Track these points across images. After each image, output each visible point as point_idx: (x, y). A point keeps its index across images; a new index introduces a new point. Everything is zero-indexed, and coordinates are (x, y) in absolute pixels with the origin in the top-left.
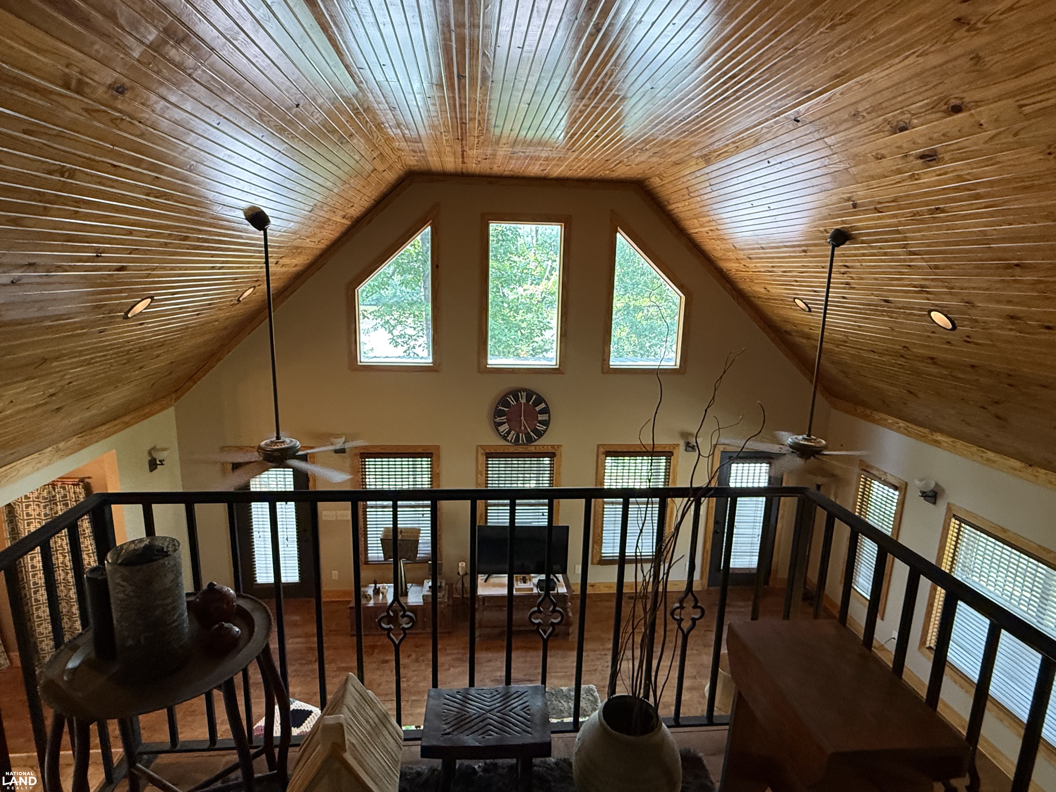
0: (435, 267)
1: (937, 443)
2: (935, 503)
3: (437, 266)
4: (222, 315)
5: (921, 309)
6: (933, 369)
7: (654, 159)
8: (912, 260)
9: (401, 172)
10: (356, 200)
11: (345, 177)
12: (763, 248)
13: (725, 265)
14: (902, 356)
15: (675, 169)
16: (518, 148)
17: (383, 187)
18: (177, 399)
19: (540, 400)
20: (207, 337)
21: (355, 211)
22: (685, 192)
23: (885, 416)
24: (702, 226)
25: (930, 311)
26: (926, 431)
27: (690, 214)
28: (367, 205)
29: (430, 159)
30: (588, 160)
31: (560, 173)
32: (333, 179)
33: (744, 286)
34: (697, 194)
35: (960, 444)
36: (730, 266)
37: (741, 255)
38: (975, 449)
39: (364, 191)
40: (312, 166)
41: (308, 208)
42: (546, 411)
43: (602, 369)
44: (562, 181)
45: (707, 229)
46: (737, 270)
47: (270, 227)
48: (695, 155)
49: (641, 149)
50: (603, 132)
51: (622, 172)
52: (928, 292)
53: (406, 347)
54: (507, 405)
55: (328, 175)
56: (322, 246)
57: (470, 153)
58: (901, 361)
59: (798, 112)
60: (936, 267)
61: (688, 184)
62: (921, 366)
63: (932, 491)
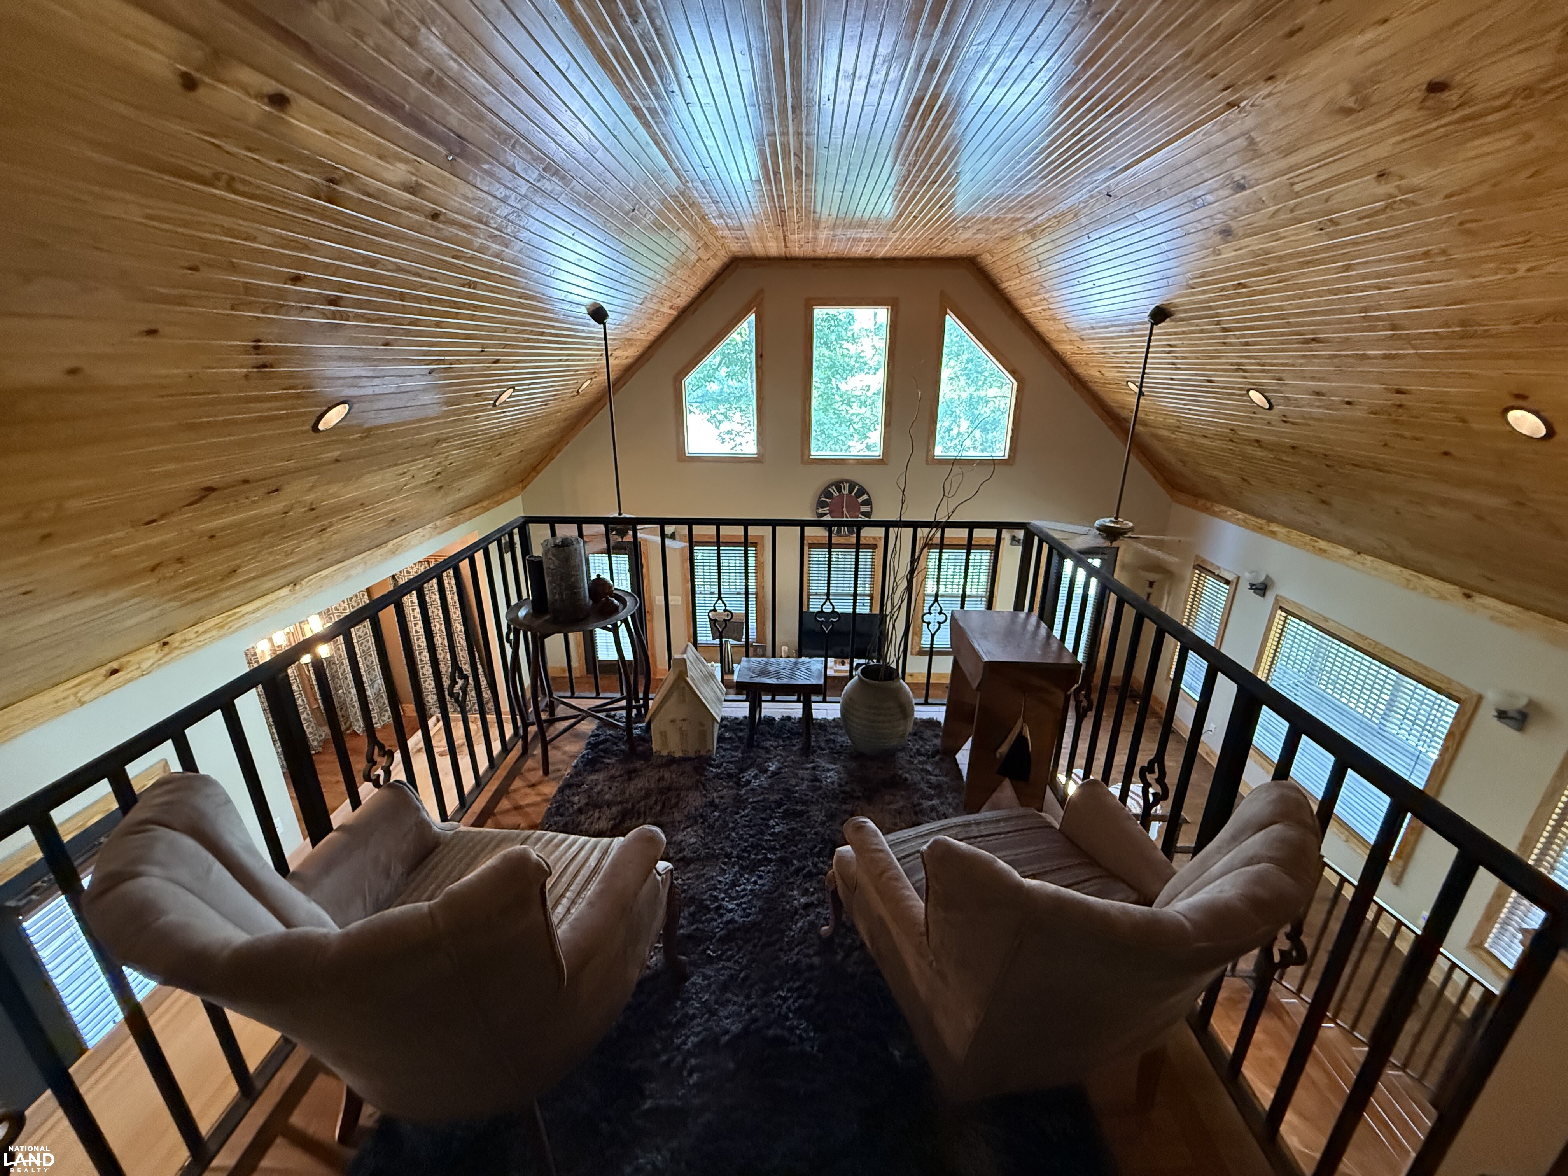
0: (760, 356)
1: (1273, 534)
2: (1264, 595)
3: (762, 356)
4: (565, 405)
5: (1241, 389)
6: (1259, 453)
7: (979, 236)
8: (1226, 337)
9: (725, 260)
10: (683, 290)
11: (672, 269)
12: (1093, 328)
13: (1061, 348)
14: (1232, 441)
15: (1004, 245)
16: (839, 232)
17: (708, 276)
18: (524, 488)
19: (862, 491)
20: (552, 427)
21: (682, 301)
22: (1015, 269)
23: (1223, 508)
24: (1035, 305)
25: (1248, 390)
26: (1263, 522)
27: (1022, 293)
28: (693, 294)
29: (753, 244)
30: (911, 239)
31: (887, 252)
32: (662, 271)
33: (1080, 370)
34: (1027, 271)
35: (1295, 534)
36: (1064, 348)
37: (1074, 336)
38: (1308, 538)
39: (690, 281)
40: (645, 261)
41: (639, 301)
42: (868, 502)
43: (927, 461)
44: (889, 262)
45: (1040, 308)
46: (1073, 353)
47: (608, 321)
48: (1021, 230)
49: (963, 227)
50: (920, 212)
51: (949, 249)
52: (1244, 371)
53: (732, 444)
54: (829, 495)
55: (657, 269)
56: (651, 337)
57: (792, 237)
58: (1231, 446)
59: (1108, 187)
60: (1247, 344)
61: (1018, 260)
62: (1249, 450)
63: (1262, 583)
